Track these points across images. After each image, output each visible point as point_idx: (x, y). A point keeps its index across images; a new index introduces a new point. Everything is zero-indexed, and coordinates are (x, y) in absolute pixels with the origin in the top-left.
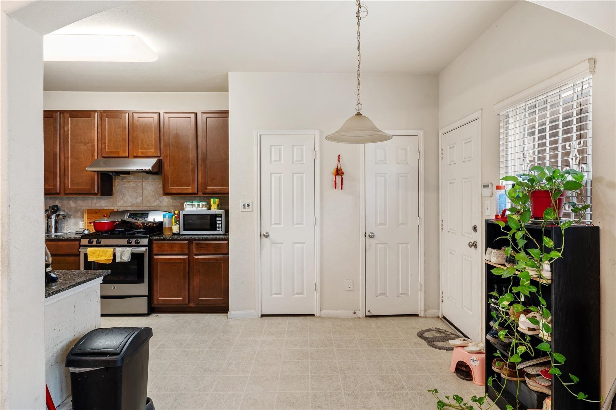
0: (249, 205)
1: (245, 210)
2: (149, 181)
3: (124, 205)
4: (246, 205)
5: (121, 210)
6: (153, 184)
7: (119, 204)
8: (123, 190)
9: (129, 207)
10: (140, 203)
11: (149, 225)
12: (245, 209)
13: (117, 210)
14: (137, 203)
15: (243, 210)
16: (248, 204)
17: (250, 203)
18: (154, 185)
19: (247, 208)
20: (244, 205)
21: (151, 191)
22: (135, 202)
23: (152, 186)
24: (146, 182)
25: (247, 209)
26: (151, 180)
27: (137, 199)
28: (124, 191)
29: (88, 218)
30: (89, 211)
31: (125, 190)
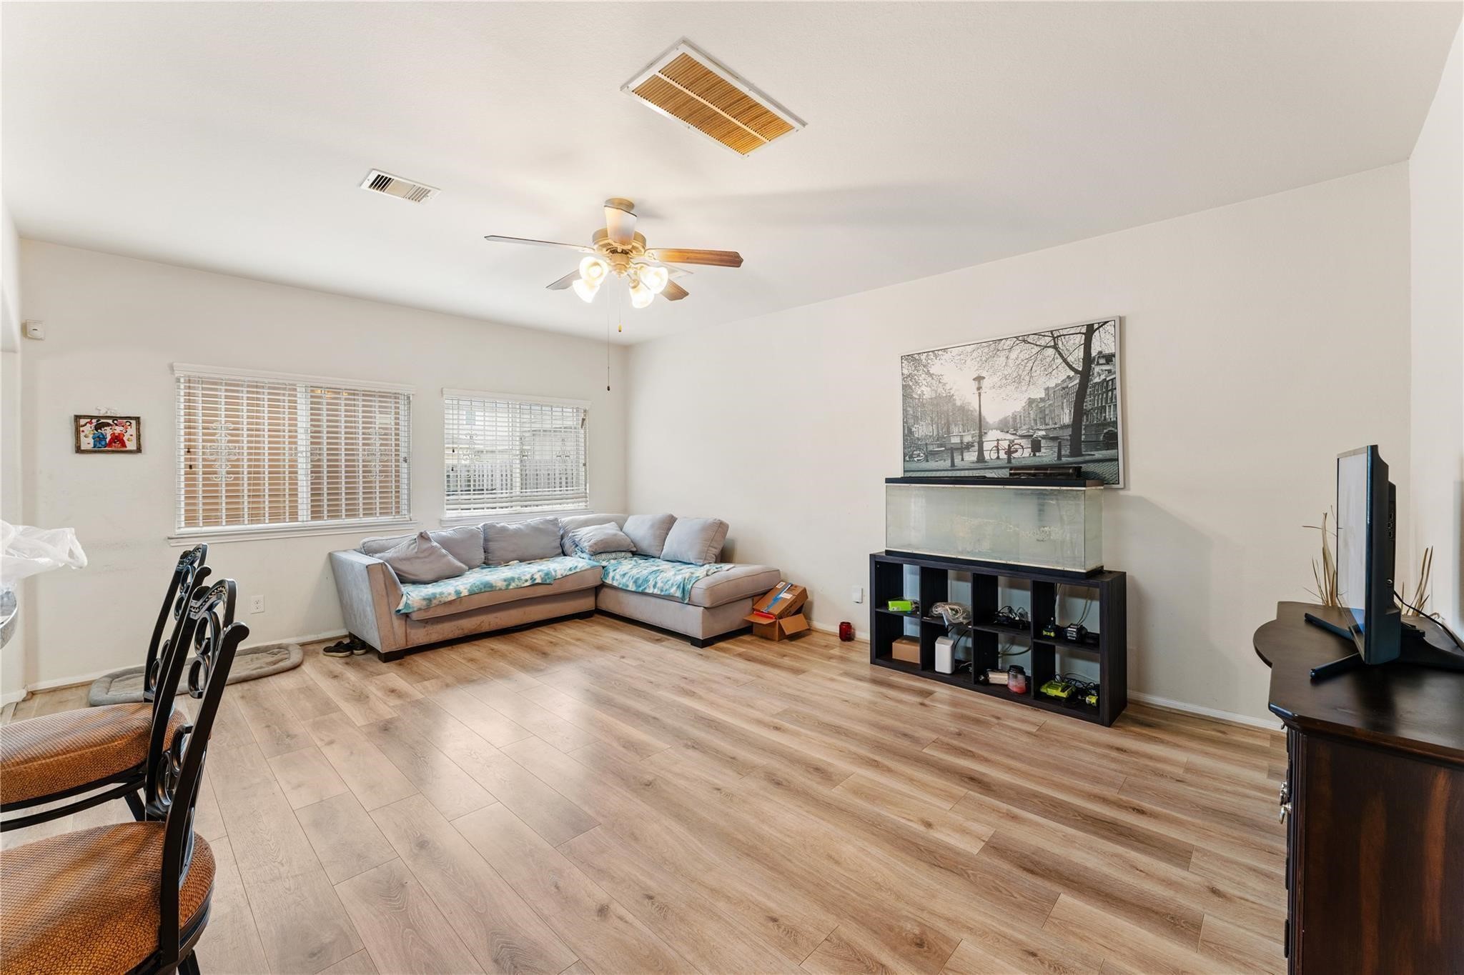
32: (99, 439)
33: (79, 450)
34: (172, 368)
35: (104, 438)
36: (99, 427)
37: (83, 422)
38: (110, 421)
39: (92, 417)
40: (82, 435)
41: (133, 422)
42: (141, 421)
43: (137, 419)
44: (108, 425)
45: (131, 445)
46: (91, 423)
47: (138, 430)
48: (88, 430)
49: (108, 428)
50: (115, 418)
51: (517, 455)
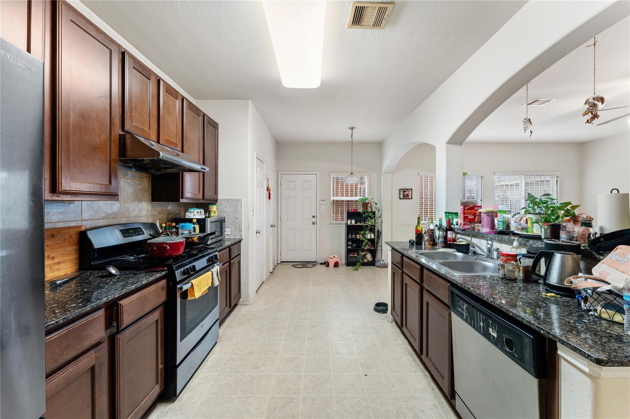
2: (128, 179)
6: (133, 183)
9: (102, 221)
10: (117, 212)
14: (113, 213)
18: (133, 186)
21: (130, 193)
22: (110, 212)
23: (131, 186)
24: (124, 180)
26: (130, 177)
32: (404, 195)
33: (400, 199)
34: (419, 174)
35: (405, 195)
36: (404, 192)
37: (401, 190)
38: (406, 190)
39: (402, 189)
40: (401, 194)
41: (411, 190)
42: (413, 190)
43: (412, 189)
44: (406, 191)
45: (410, 197)
46: (402, 191)
47: (412, 192)
48: (402, 193)
49: (406, 192)
50: (407, 189)
51: (524, 198)
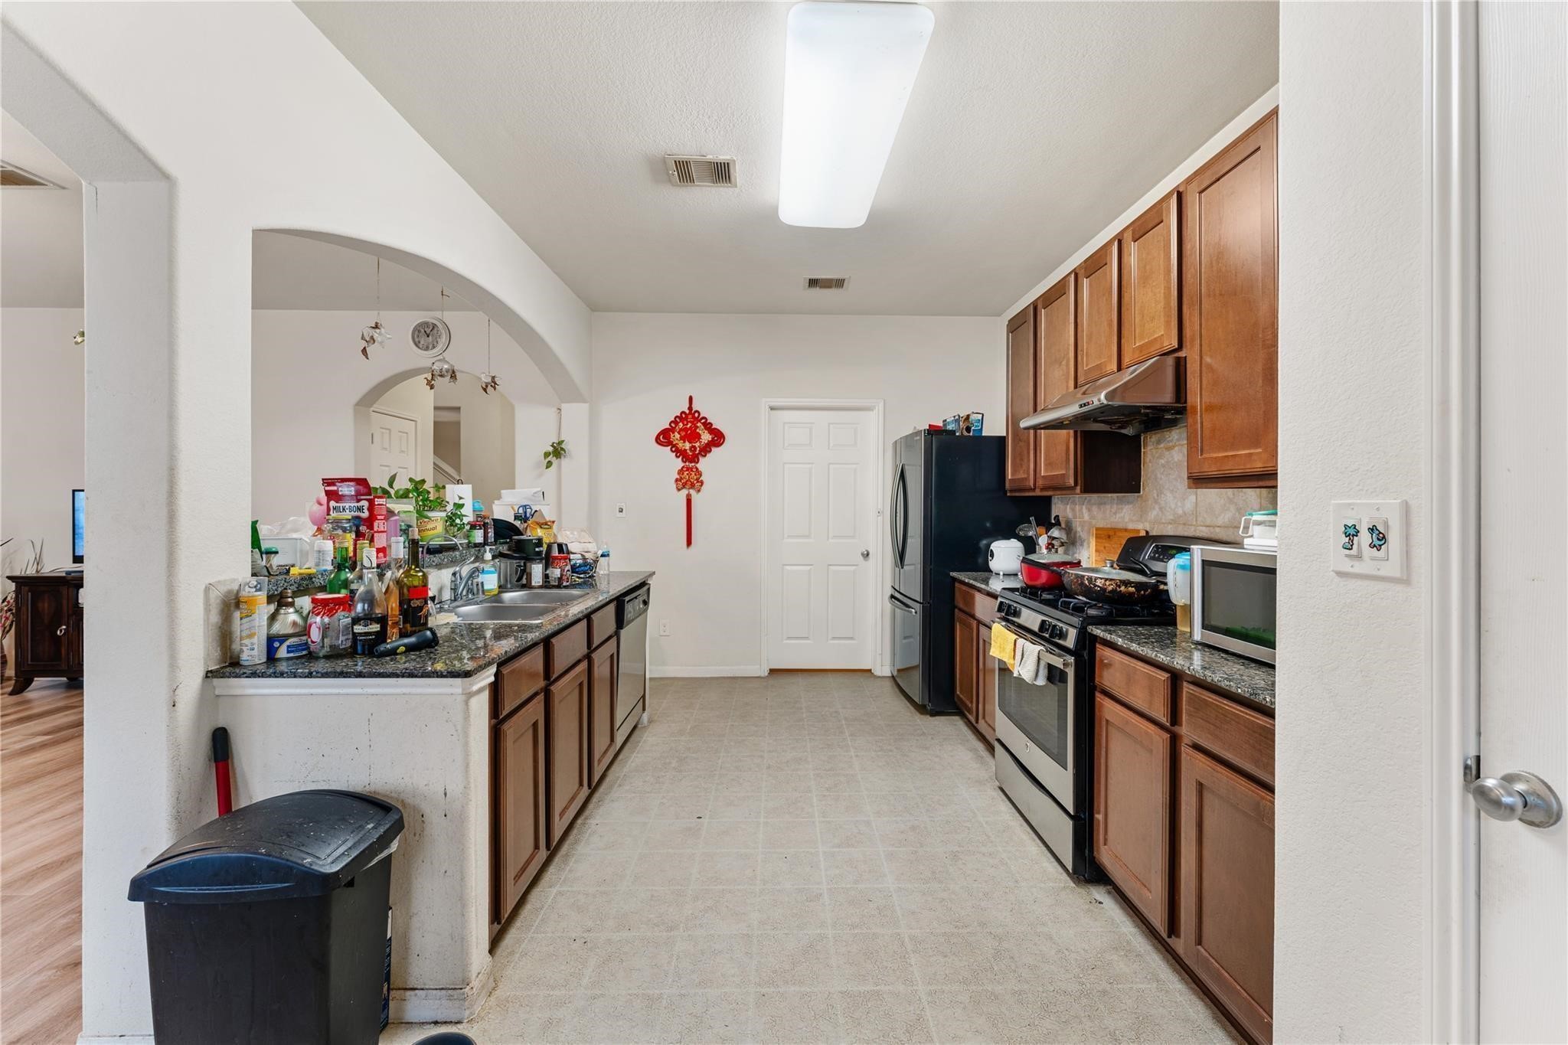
0: (1383, 538)
1: (1359, 568)
3: (1161, 519)
4: (1365, 538)
5: (1155, 534)
7: (1153, 514)
8: (1159, 476)
9: (1169, 526)
11: (1099, 586)
12: (1359, 557)
13: (1147, 532)
15: (1347, 566)
16: (1372, 530)
17: (1386, 524)
19: (1368, 552)
20: (1351, 533)
25: (1369, 561)
27: (1184, 500)
28: (1161, 479)
29: (1096, 551)
30: (1100, 532)
31: (1162, 474)
